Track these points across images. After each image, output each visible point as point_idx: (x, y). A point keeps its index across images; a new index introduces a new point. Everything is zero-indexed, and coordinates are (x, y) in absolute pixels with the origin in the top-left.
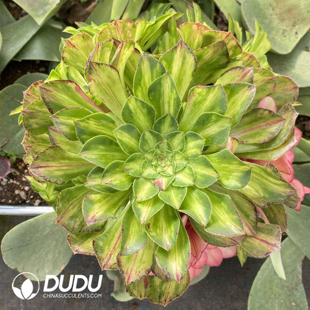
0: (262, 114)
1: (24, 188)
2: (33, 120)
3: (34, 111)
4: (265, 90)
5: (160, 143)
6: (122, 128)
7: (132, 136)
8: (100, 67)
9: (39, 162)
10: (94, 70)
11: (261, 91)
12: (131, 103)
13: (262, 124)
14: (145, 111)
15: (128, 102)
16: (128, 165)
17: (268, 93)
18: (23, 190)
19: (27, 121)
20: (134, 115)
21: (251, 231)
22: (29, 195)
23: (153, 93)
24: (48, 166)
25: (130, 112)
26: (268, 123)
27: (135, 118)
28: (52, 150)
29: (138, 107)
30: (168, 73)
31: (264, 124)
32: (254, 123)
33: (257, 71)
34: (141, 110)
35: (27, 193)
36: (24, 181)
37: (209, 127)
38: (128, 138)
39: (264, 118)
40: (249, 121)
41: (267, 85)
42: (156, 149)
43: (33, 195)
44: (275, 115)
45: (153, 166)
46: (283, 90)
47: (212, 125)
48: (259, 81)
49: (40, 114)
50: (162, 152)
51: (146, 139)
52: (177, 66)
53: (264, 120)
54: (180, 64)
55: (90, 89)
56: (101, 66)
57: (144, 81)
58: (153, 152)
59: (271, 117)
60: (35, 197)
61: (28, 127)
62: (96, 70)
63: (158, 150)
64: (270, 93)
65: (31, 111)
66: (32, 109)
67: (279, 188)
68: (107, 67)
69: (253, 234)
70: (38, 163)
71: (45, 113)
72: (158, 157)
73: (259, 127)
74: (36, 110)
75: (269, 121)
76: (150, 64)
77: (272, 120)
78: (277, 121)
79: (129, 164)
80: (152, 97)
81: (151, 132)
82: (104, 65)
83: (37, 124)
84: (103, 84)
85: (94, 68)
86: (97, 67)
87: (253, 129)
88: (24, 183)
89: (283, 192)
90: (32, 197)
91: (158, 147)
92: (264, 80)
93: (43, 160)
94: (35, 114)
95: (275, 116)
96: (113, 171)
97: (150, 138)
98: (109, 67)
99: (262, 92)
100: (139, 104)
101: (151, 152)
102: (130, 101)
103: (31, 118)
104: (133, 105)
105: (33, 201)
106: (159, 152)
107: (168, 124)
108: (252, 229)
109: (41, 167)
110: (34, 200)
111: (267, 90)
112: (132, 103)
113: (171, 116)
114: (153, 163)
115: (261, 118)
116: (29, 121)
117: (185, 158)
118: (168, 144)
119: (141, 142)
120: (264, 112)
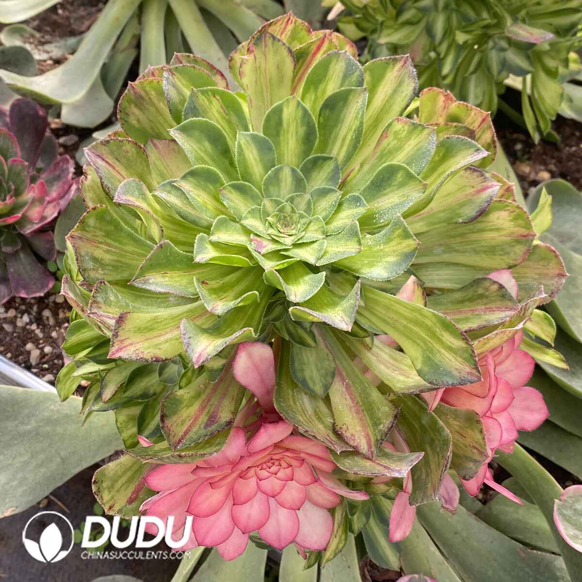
0: (487, 289)
1: (44, 347)
2: (136, 111)
3: (146, 98)
4: (508, 253)
5: (297, 196)
6: (254, 138)
7: (261, 160)
8: (273, 44)
9: (105, 150)
10: (263, 44)
11: (502, 253)
12: (288, 109)
13: (479, 307)
14: (302, 131)
15: (285, 103)
16: (230, 192)
17: (512, 262)
18: (42, 349)
19: (127, 104)
20: (282, 132)
21: (370, 446)
22: (44, 360)
23: (328, 112)
24: (114, 168)
25: (280, 123)
26: (490, 308)
27: (282, 138)
28: (134, 150)
29: (295, 118)
30: (365, 89)
31: (483, 307)
32: (467, 303)
33: (507, 206)
34: (297, 126)
35: (43, 355)
36: (51, 337)
37: (385, 195)
38: (255, 159)
39: (487, 297)
40: (460, 299)
41: (514, 246)
42: (287, 202)
43: (49, 365)
44: (506, 296)
45: (267, 223)
46: (539, 274)
47: (392, 191)
48: (504, 233)
49: (152, 109)
50: (293, 211)
51: (281, 177)
52: (383, 93)
53: (485, 301)
54: (390, 92)
55: (243, 66)
56: (276, 42)
57: (325, 88)
58: (277, 203)
59: (499, 298)
60: (50, 370)
61: (123, 112)
62: (266, 46)
63: (290, 205)
64: (514, 262)
65: (143, 94)
66: (145, 91)
67: (453, 360)
68: (284, 47)
69: (370, 453)
70: (104, 152)
71: (159, 112)
72: (282, 217)
73: (473, 311)
74: (150, 99)
75: (493, 305)
76: (347, 68)
77: (499, 304)
78: (506, 308)
79: (233, 191)
80: (324, 118)
81: (293, 171)
82: (280, 43)
83: (138, 121)
84: (264, 74)
85: (265, 42)
86: (270, 41)
87: (460, 312)
88: (50, 340)
89: (457, 369)
90: (46, 366)
91: (291, 200)
92: (513, 233)
93: (112, 153)
94: (145, 103)
95: (505, 298)
96: (202, 183)
97: (286, 179)
98: (286, 49)
99: (501, 255)
100: (300, 113)
101: (276, 201)
102: (289, 103)
103: (136, 105)
104: (289, 113)
105: (43, 373)
106: (288, 209)
107: (326, 174)
108: (373, 444)
109: (103, 160)
110: (46, 372)
111: (512, 255)
112: (290, 109)
113: (337, 163)
114: (269, 219)
115: (481, 296)
116: (130, 107)
117: (322, 229)
118: (309, 203)
119: (269, 176)
120: (491, 285)
